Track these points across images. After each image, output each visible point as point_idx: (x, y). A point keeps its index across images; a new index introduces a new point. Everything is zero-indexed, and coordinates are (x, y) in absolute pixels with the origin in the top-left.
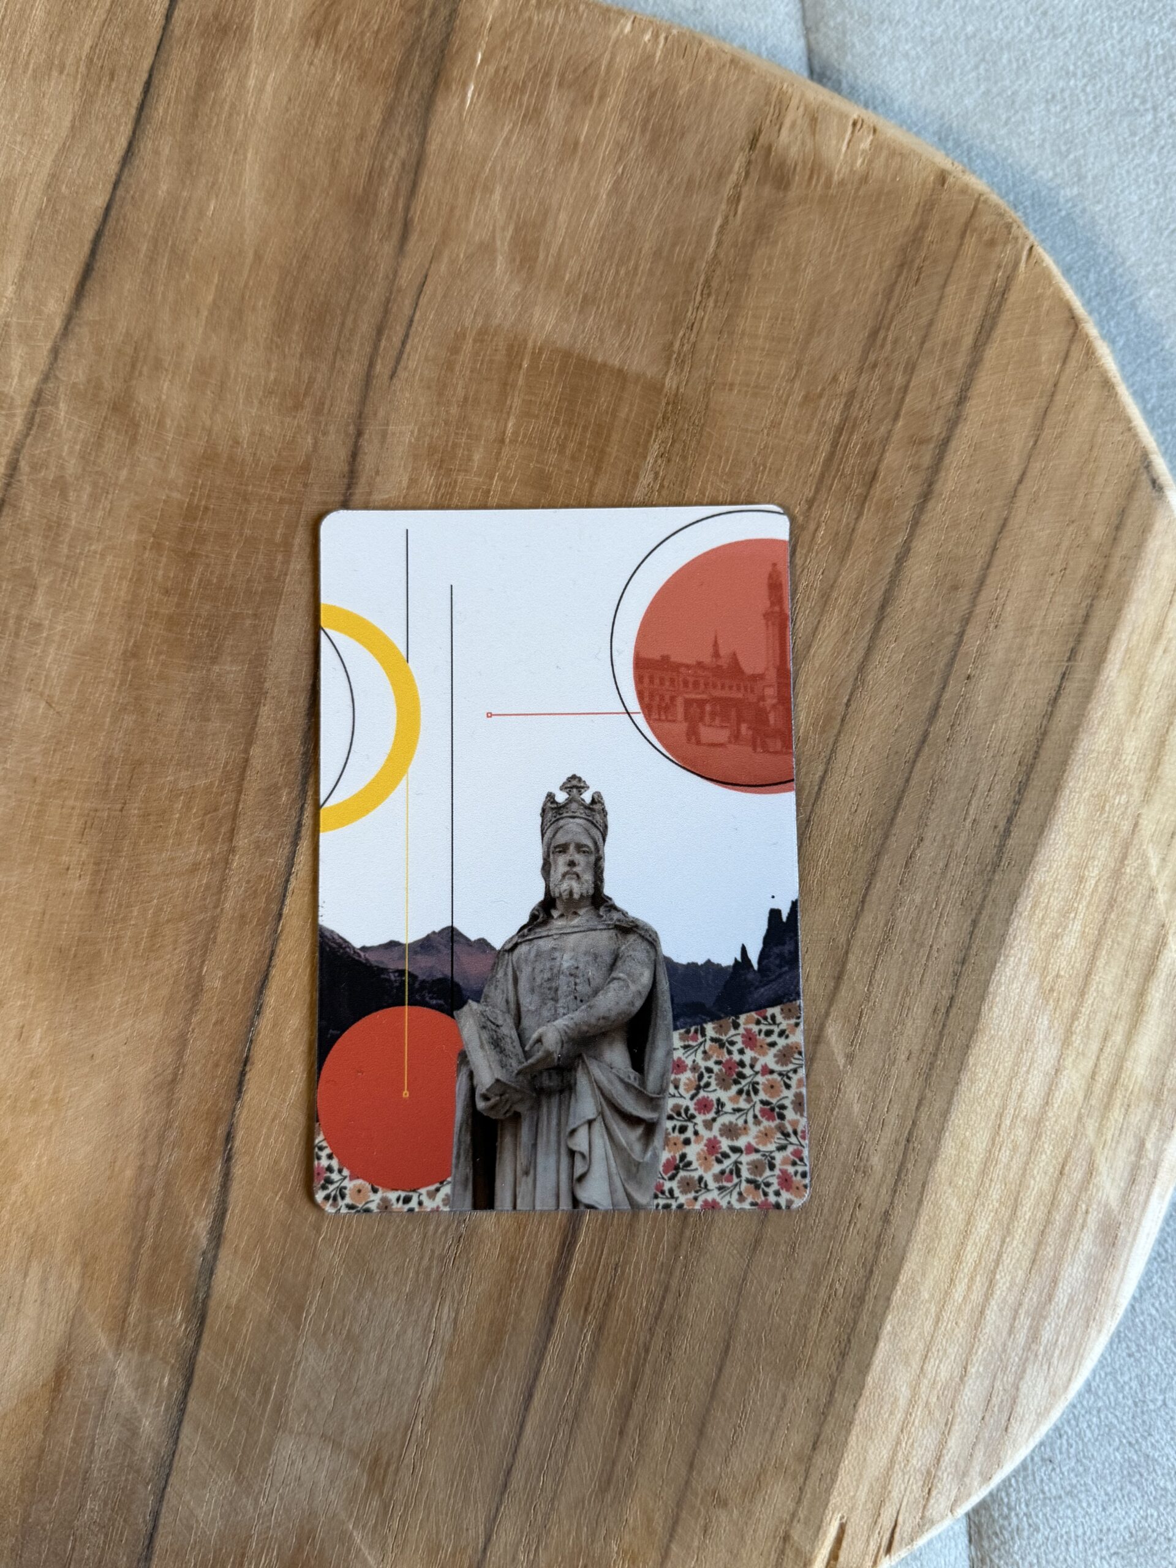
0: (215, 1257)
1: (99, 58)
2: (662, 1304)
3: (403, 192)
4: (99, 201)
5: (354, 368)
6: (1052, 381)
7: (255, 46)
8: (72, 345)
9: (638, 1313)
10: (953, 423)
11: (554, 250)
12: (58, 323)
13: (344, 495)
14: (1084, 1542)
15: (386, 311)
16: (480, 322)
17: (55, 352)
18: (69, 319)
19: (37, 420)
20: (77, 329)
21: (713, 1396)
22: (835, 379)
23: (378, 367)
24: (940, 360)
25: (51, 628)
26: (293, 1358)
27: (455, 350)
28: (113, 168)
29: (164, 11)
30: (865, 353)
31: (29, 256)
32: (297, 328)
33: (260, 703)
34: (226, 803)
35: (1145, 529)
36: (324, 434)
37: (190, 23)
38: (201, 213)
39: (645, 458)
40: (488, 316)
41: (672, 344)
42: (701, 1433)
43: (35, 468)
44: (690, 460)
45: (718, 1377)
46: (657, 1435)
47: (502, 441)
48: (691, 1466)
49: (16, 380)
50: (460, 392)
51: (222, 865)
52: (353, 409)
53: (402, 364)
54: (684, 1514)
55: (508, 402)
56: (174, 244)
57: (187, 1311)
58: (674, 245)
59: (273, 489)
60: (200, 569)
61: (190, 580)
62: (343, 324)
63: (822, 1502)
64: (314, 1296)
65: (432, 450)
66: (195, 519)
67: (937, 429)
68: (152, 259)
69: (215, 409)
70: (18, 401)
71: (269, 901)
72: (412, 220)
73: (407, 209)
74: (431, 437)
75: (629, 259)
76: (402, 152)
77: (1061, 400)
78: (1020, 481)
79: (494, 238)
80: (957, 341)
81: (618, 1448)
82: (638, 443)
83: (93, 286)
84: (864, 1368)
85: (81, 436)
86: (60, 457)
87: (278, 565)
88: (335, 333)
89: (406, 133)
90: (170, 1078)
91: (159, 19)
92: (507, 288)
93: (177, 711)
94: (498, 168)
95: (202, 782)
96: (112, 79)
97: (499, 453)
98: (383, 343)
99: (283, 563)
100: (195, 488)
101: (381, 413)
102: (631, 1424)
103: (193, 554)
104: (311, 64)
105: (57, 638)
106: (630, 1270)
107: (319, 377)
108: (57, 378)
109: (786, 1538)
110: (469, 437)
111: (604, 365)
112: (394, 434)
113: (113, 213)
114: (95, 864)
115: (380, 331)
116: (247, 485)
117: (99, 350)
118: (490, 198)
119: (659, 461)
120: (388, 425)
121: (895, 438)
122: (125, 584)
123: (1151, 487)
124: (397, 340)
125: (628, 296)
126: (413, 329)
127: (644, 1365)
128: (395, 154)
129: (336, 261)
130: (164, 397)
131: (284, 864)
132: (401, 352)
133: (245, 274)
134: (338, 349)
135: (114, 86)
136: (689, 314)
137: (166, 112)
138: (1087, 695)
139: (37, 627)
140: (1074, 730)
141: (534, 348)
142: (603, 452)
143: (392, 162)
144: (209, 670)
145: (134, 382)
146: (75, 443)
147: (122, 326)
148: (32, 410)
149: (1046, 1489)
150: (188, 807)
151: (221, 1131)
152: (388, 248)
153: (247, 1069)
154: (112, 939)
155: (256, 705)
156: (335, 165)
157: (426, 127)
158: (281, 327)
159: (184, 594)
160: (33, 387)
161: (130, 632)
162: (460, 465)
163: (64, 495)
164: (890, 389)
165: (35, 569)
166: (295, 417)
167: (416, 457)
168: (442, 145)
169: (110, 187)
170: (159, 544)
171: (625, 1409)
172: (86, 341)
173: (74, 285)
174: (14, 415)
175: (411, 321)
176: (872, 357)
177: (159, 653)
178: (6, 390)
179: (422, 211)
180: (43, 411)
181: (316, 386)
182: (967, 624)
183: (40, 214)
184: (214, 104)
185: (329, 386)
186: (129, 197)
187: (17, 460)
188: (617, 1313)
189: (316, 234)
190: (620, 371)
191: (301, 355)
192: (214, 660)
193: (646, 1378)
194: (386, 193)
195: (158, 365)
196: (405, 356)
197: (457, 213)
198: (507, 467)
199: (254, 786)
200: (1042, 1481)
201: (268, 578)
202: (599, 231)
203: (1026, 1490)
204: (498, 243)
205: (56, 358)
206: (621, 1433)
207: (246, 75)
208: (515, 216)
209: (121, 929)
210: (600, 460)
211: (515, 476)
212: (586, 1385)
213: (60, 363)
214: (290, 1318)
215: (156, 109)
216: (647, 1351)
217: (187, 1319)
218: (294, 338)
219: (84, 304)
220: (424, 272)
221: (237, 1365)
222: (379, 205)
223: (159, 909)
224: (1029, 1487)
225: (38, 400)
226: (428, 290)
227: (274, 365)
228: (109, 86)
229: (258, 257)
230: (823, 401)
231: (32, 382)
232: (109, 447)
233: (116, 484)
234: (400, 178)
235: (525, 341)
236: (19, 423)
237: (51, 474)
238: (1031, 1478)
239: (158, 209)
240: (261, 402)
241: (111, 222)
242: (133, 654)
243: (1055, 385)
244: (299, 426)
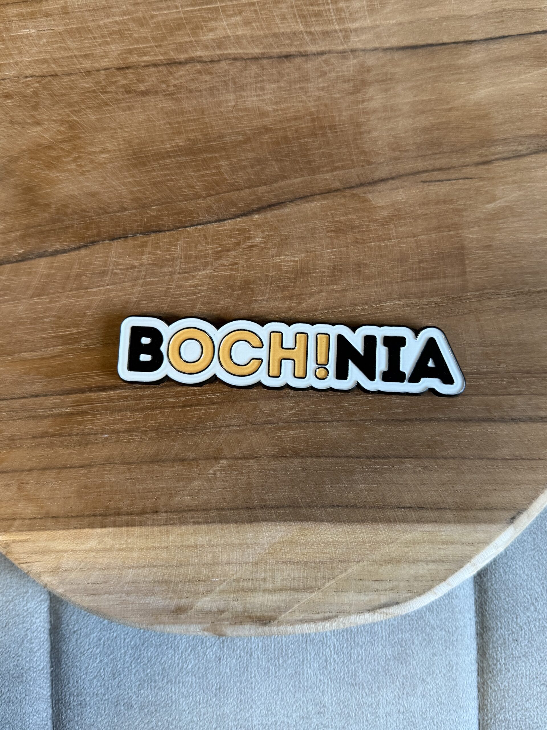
0: (47, 256)
1: (505, 14)
2: (89, 434)
3: (504, 155)
4: (445, 40)
5: (420, 165)
6: (541, 456)
7: (540, 71)
8: (381, 54)
9: (83, 426)
10: (503, 420)
11: (505, 225)
12: (387, 45)
13: (365, 183)
15: (449, 169)
16: (461, 207)
17: (376, 49)
18: (391, 49)
19: (344, 54)
20: (388, 53)
21: (60, 468)
22: (500, 363)
23: (424, 175)
24: (529, 405)
25: (264, 94)
26: (19, 300)
27: (445, 202)
28: (461, 39)
29: (537, 30)
30: (518, 372)
31: (410, 22)
32: (426, 137)
33: (267, 185)
34: (221, 189)
35: (491, 521)
36: (387, 165)
37: (538, 42)
38: (459, 80)
39: (432, 297)
40: (465, 209)
41: (486, 289)
42: (44, 469)
43: (325, 61)
44: (439, 316)
45: (69, 468)
46: (38, 452)
47: (414, 237)
48: (30, 470)
49: (357, 39)
50: (428, 211)
51: (197, 197)
52: (402, 172)
53: (430, 184)
54: (10, 474)
55: (432, 232)
56: (440, 75)
57: (23, 253)
58: (529, 273)
59: (356, 154)
60: (311, 140)
61: (305, 138)
62: (436, 154)
64: (45, 299)
65: (399, 210)
66: (331, 129)
67: (497, 414)
68: (431, 69)
69: (379, 119)
70: (349, 44)
71: (190, 220)
72: (493, 163)
73: (497, 160)
74: (404, 207)
75: (516, 257)
76: (520, 148)
77: (534, 464)
78: (489, 459)
79: (500, 199)
80: (540, 409)
81: (27, 439)
82: (437, 292)
83: (409, 52)
84: (91, 526)
85: (346, 73)
86: (334, 69)
87: (325, 169)
88: (431, 152)
89: (529, 146)
90: (108, 211)
91: (534, 30)
92: (481, 212)
93: (250, 155)
94: (532, 189)
95: (226, 176)
96: (498, 22)
97: (408, 237)
98: (435, 173)
99: (327, 170)
100: (343, 124)
101: (405, 184)
102: (39, 440)
103: (316, 134)
104: (543, 96)
105: (261, 98)
106: (99, 417)
107: (410, 153)
108: (365, 54)
109: (15, 519)
110: (411, 223)
111: (465, 264)
112: (399, 192)
113: (443, 47)
114: (179, 149)
115: (440, 169)
116: (353, 144)
117: (383, 66)
118: (516, 190)
119: (433, 303)
120: (402, 188)
121: (485, 398)
122: (293, 114)
123: (510, 517)
124: (439, 177)
125: (500, 263)
126: (447, 182)
127: (63, 436)
128: (518, 145)
129: (462, 140)
130: (375, 98)
131: (207, 220)
132: (435, 181)
133: (439, 108)
134: (425, 156)
135: (497, 24)
136: (503, 291)
137: (494, 49)
138: (404, 521)
139: (262, 89)
140: (389, 521)
141: (460, 233)
142: (427, 279)
143: (514, 146)
144: (272, 160)
145: (376, 84)
146: (342, 72)
147: (397, 70)
148: (348, 50)
150: (214, 174)
151: (95, 239)
152: (477, 159)
153: (122, 239)
154: (153, 167)
155: (265, 184)
156: (503, 123)
157: (536, 153)
159: (298, 138)
160: (357, 47)
162: (397, 224)
163: (320, 76)
164: (506, 388)
165: (285, 79)
166: (389, 151)
167: (393, 205)
168: (531, 162)
169: (453, 41)
170: (315, 120)
171: (43, 435)
172: (385, 59)
173: (406, 45)
174: (343, 45)
175: (449, 180)
176: (517, 375)
177: (271, 138)
178: (352, 37)
179: (499, 166)
180: (350, 55)
181: (405, 154)
182: (416, 458)
183: (430, 20)
184: (506, 66)
185: (408, 159)
186: (452, 50)
187: (326, 53)
188: (79, 419)
189: (469, 128)
190: (465, 272)
191: (415, 143)
193: (58, 439)
194: (500, 148)
195: (386, 90)
196: (434, 183)
197: (504, 180)
198: (404, 243)
199: (234, 195)
201: (319, 167)
202: (522, 240)
204: (498, 202)
205: (373, 50)
206: (33, 437)
207: (525, 73)
208: (513, 203)
209: (158, 169)
210: (423, 279)
211: (401, 247)
212: (48, 417)
213: (372, 53)
214: (34, 293)
215: (494, 44)
216: (69, 436)
217: (20, 254)
218: (422, 137)
219: (400, 52)
220: (472, 177)
221: (9, 280)
222: (493, 148)
223: (172, 180)
225: (353, 51)
226: (467, 181)
227: (407, 134)
228: (495, 22)
229: (450, 110)
230: (488, 361)
231: (360, 46)
232: (346, 85)
233: (332, 94)
234: (509, 151)
235: (461, 229)
236: (341, 48)
237: (326, 68)
239: (452, 63)
240: (389, 135)
241: (439, 48)
242: (267, 130)
243: (540, 459)
244: (386, 154)
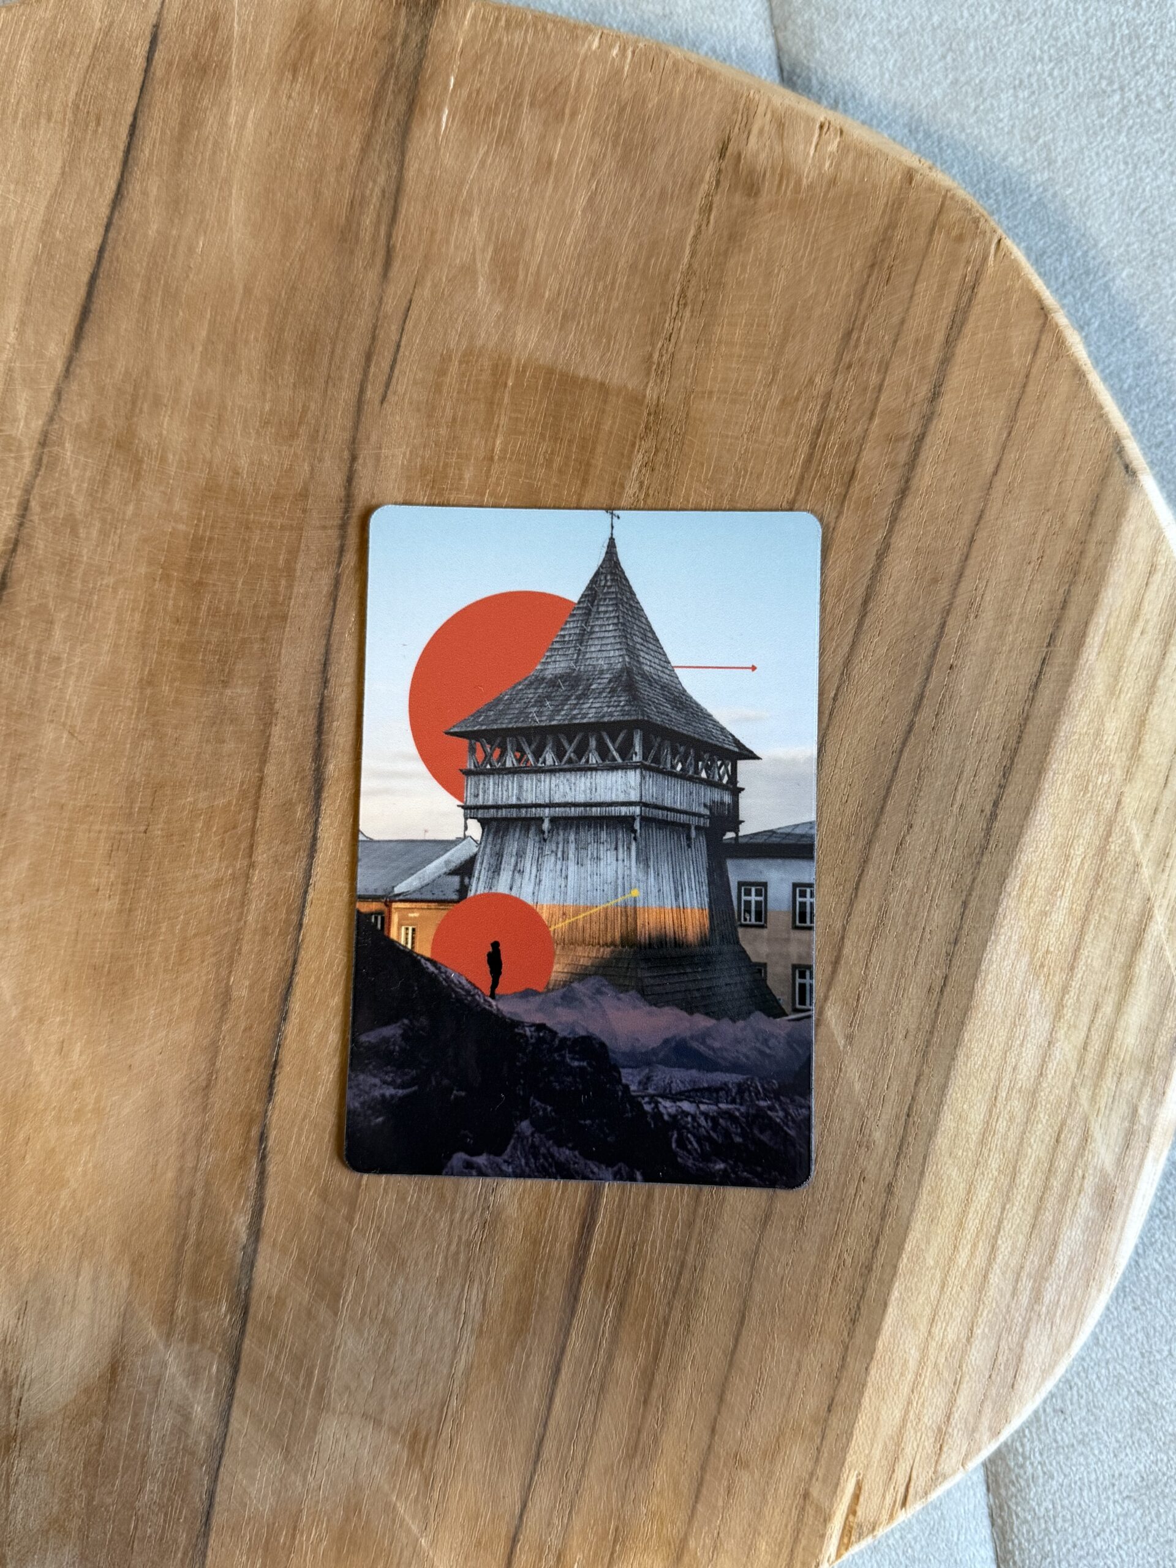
0: (255, 1251)
1: (85, 104)
2: (679, 1279)
3: (385, 219)
4: (92, 244)
5: (346, 395)
6: (1023, 372)
7: (235, 82)
8: (74, 387)
9: (657, 1288)
10: (928, 419)
11: (533, 269)
12: (59, 366)
13: (342, 518)
14: (1097, 1487)
15: (374, 338)
16: (464, 344)
17: (58, 394)
18: (70, 361)
19: (45, 461)
20: (78, 370)
21: (731, 1364)
22: (811, 381)
23: (369, 393)
24: (913, 358)
25: (69, 661)
26: (332, 1343)
27: (442, 372)
28: (104, 211)
29: (144, 54)
30: (840, 356)
31: (27, 302)
32: (289, 358)
33: (271, 723)
34: (244, 821)
35: (1120, 513)
36: (320, 461)
37: (170, 64)
38: (191, 250)
39: (630, 468)
40: (472, 337)
41: (651, 356)
42: (721, 1399)
43: (45, 507)
44: (673, 468)
45: (735, 1346)
46: (680, 1403)
47: (491, 459)
48: (713, 1430)
49: (22, 424)
50: (449, 412)
51: (242, 880)
52: (347, 435)
53: (391, 388)
54: (708, 1477)
55: (496, 421)
56: (166, 282)
57: (231, 1303)
58: (649, 258)
59: (273, 516)
60: (208, 597)
61: (199, 608)
62: (333, 352)
63: (839, 1460)
64: (349, 1284)
65: (424, 470)
66: (201, 549)
67: (912, 426)
68: (146, 297)
69: (214, 442)
70: (26, 444)
71: (288, 912)
72: (394, 246)
73: (389, 236)
74: (423, 458)
75: (606, 273)
76: (381, 179)
77: (1033, 389)
78: (995, 473)
79: (474, 259)
80: (929, 337)
81: (643, 1417)
82: (622, 454)
83: (91, 328)
84: (874, 1333)
85: (88, 474)
86: (69, 496)
87: (282, 589)
88: (325, 361)
89: (384, 161)
90: (204, 1084)
91: (141, 62)
92: (489, 309)
93: (192, 736)
94: (475, 191)
95: (221, 802)
96: (98, 124)
97: (489, 470)
98: (372, 369)
99: (286, 588)
100: (199, 520)
101: (374, 438)
102: (655, 1394)
103: (200, 583)
104: (290, 97)
105: (75, 670)
106: (647, 1248)
107: (313, 406)
108: (61, 418)
109: (806, 1495)
110: (459, 456)
111: (586, 379)
112: (386, 457)
113: (106, 255)
114: (123, 884)
115: (368, 357)
116: (248, 514)
117: (101, 390)
118: (469, 220)
119: (644, 471)
120: (380, 448)
121: (872, 436)
122: (137, 616)
123: (1124, 472)
124: (385, 365)
125: (606, 311)
126: (401, 354)
127: (664, 1337)
128: (375, 182)
129: (323, 290)
130: (165, 432)
131: (301, 876)
132: (390, 377)
133: (236, 308)
134: (329, 376)
135: (100, 130)
136: (667, 325)
137: (151, 153)
138: (1067, 680)
139: (56, 660)
140: (1056, 713)
141: (518, 367)
142: (588, 464)
143: (372, 190)
144: (221, 694)
145: (135, 419)
146: (82, 481)
147: (121, 365)
148: (39, 451)
149: (1059, 1438)
150: (208, 825)
151: (255, 1132)
152: (373, 275)
153: (277, 1072)
154: (143, 954)
155: (268, 725)
156: (317, 195)
157: (403, 154)
158: (274, 357)
159: (194, 622)
160: (39, 429)
161: (144, 663)
162: (452, 484)
163: (74, 532)
164: (865, 389)
165: (51, 605)
166: (291, 446)
167: (409, 479)
168: (420, 170)
169: (102, 230)
170: (168, 575)
171: (647, 1379)
172: (87, 381)
173: (73, 328)
174: (22, 457)
175: (398, 346)
176: (846, 358)
177: (174, 680)
178: (14, 433)
179: (403, 237)
180: (50, 452)
181: (309, 415)
182: (948, 615)
183: (37, 260)
184: (197, 143)
185: (323, 414)
186: (121, 238)
187: (28, 501)
188: (637, 1290)
189: (302, 266)
190: (602, 384)
191: (294, 385)
192: (225, 684)
193: (667, 1350)
194: (368, 221)
195: (157, 402)
196: (394, 380)
197: (438, 237)
198: (498, 484)
199: (269, 803)
200: (1054, 1431)
201: (274, 603)
202: (575, 248)
203: (1040, 1440)
204: (479, 265)
205: (59, 400)
206: (645, 1402)
207: (227, 113)
208: (493, 238)
209: (150, 945)
210: (587, 473)
211: (505, 493)
212: (610, 1358)
213: (63, 405)
214: (328, 1306)
215: (142, 151)
216: (666, 1324)
217: (231, 1310)
218: (286, 367)
219: (84, 345)
220: (408, 297)
221: (280, 1352)
222: (362, 234)
223: (186, 923)
224: (1042, 1437)
225: (44, 442)
226: (414, 313)
227: (268, 396)
228: (95, 132)
229: (248, 290)
230: (801, 403)
231: (38, 424)
232: (115, 484)
233: (123, 519)
234: (381, 205)
235: (509, 360)
236: (27, 464)
237: (61, 512)
238: (1044, 1428)
239: (149, 248)
240: (258, 432)
241: (105, 264)
242: (149, 682)
243: (1027, 376)
244: (295, 454)
